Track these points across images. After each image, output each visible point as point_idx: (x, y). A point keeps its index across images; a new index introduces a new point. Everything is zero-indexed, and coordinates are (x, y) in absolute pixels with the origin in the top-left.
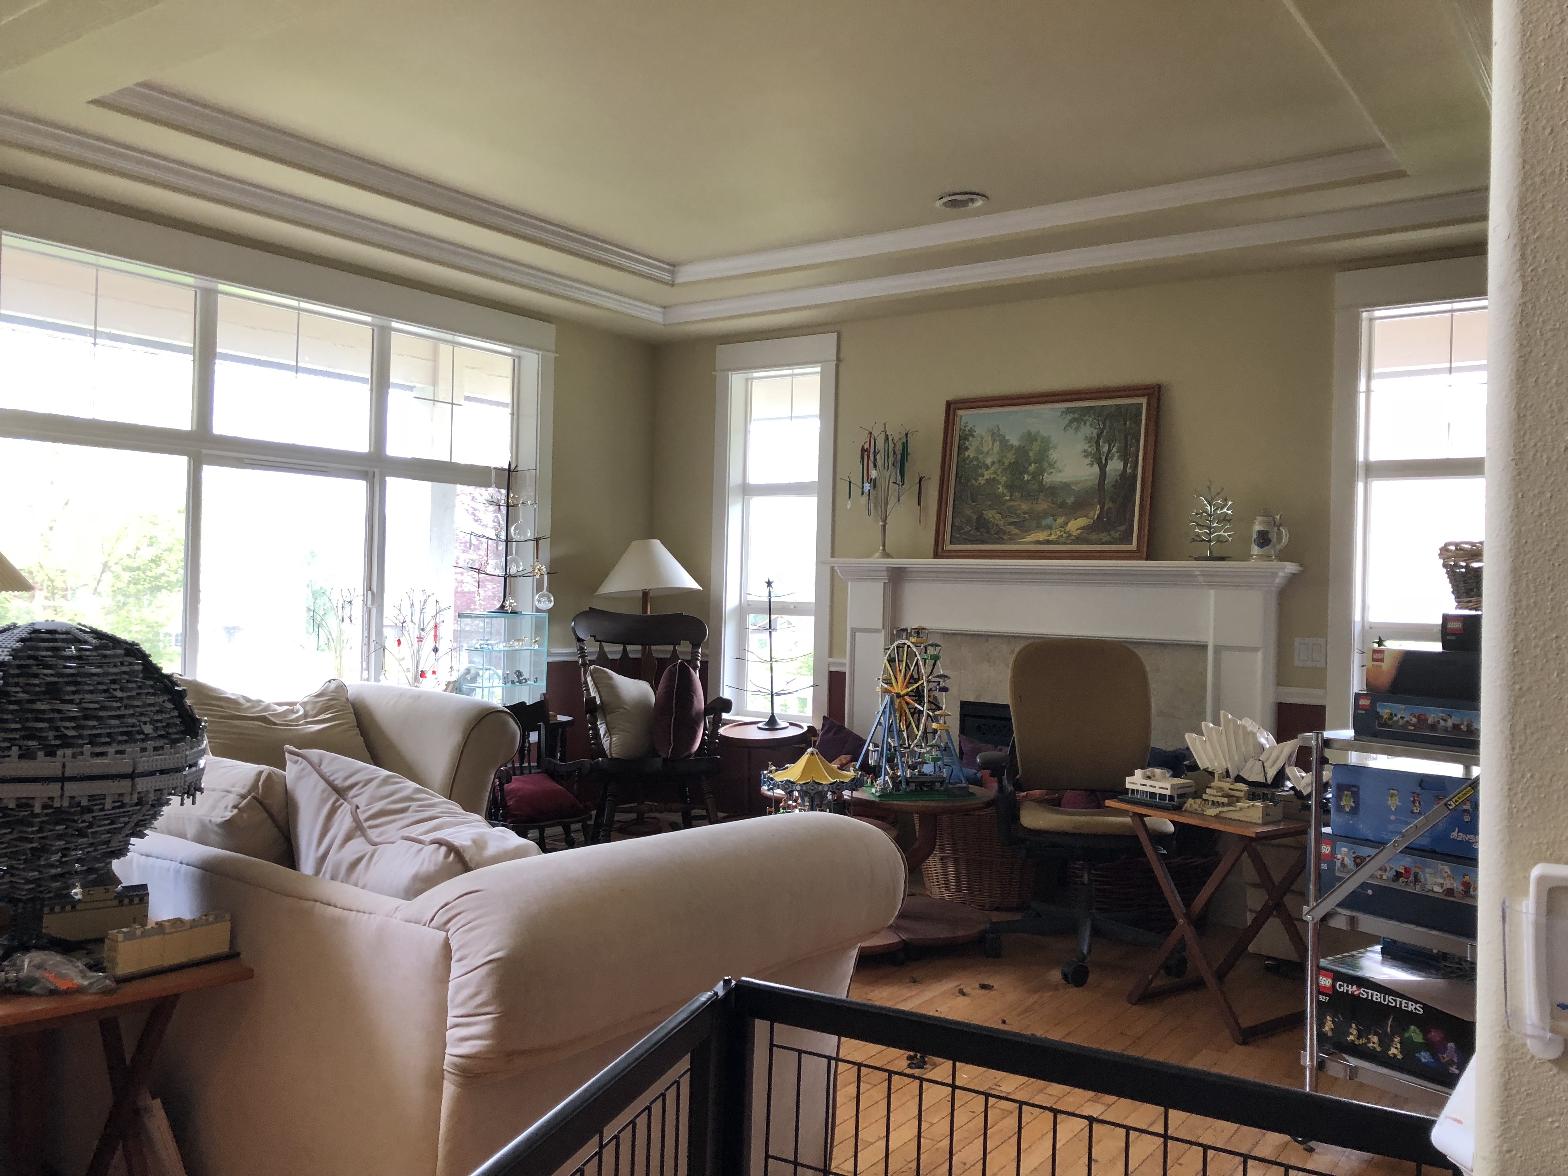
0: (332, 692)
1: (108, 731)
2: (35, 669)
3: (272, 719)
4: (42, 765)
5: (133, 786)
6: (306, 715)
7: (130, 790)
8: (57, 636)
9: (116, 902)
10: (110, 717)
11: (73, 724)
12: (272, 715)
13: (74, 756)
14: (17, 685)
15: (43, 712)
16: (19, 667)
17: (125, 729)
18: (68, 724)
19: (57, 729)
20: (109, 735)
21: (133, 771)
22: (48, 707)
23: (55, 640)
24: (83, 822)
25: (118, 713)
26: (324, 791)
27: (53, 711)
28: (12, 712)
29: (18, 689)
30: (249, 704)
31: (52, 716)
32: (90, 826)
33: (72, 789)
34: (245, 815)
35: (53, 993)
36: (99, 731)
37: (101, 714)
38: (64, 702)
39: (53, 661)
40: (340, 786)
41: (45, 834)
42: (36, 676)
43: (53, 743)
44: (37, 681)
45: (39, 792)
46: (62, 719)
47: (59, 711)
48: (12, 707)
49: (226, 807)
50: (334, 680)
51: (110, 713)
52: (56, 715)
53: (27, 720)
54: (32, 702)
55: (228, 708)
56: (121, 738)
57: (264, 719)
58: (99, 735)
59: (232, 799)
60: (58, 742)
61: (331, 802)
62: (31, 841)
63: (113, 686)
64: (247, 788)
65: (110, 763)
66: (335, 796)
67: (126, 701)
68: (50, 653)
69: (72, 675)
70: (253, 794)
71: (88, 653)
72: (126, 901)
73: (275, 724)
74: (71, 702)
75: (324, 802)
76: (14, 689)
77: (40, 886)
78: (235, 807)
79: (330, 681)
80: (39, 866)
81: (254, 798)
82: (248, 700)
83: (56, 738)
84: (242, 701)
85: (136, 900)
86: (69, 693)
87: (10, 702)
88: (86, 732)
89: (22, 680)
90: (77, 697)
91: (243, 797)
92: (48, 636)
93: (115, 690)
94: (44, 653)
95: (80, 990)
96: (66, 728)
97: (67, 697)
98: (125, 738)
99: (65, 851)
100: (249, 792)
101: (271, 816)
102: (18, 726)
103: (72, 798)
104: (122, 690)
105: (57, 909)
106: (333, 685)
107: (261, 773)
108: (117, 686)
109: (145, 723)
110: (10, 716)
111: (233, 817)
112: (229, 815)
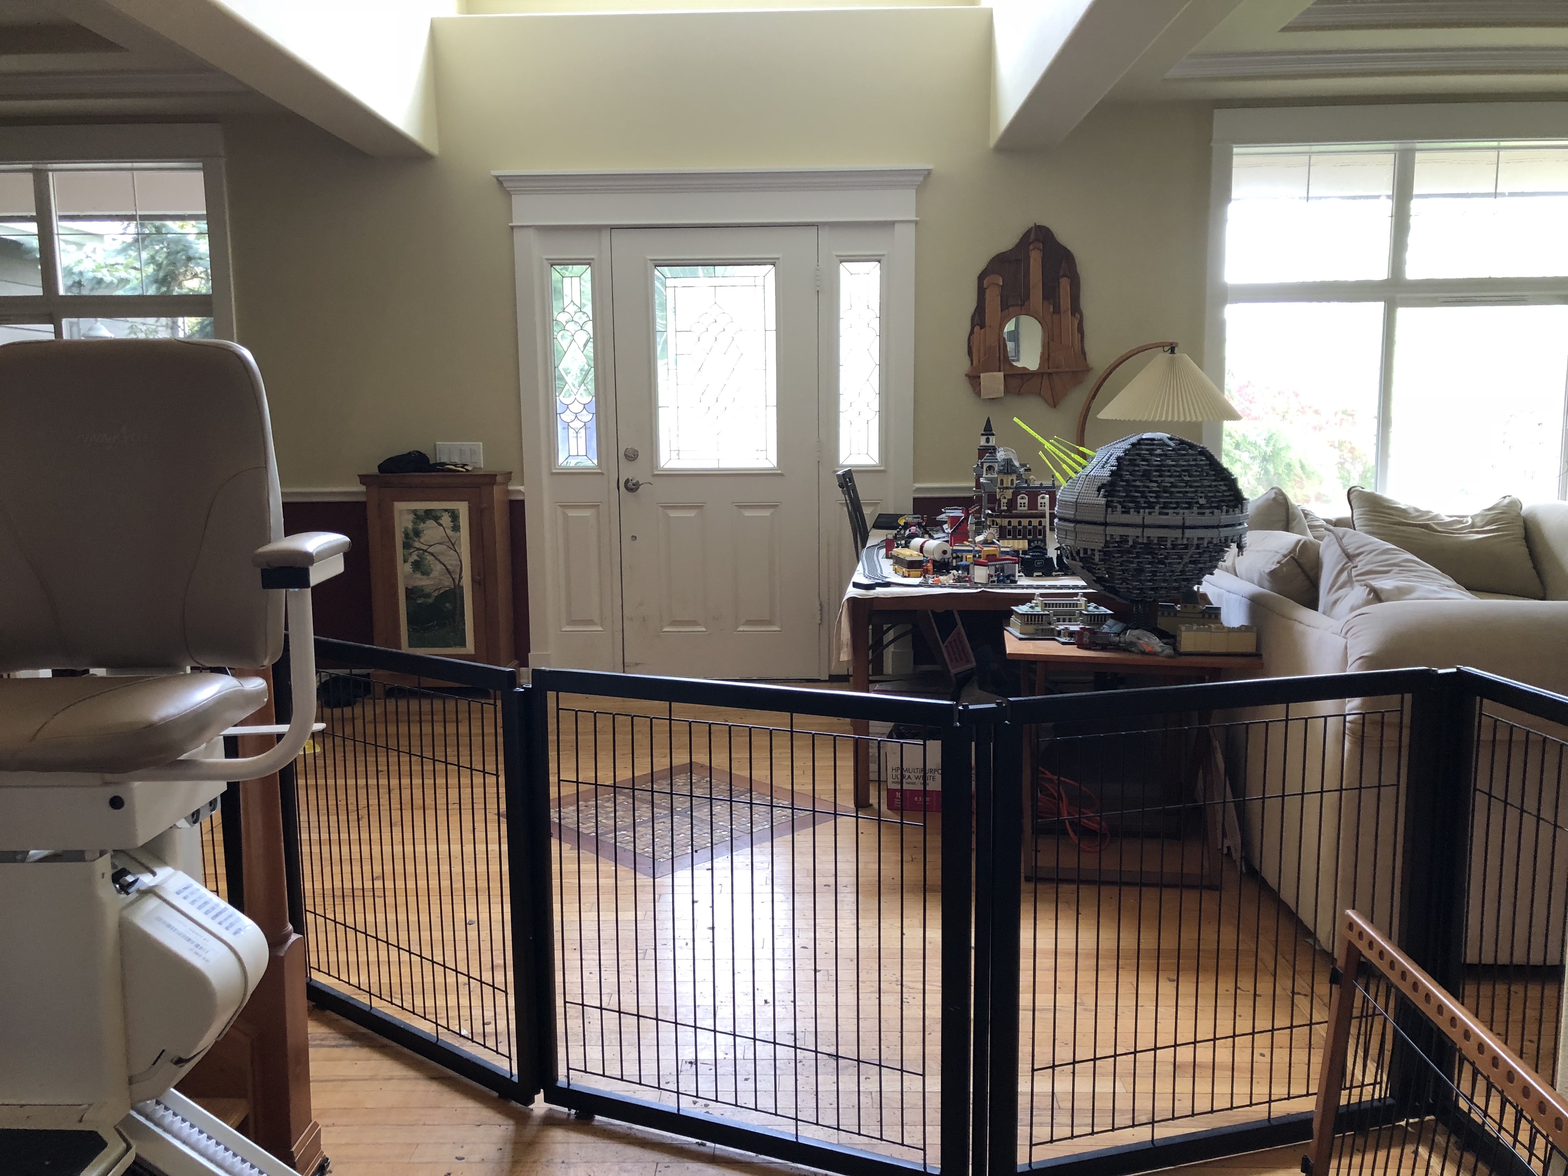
0: (1504, 506)
1: (1176, 500)
2: (1138, 462)
3: (1435, 527)
4: (1133, 518)
5: (1183, 533)
6: (1473, 525)
7: (1181, 536)
8: (1155, 442)
9: (1201, 615)
10: (1178, 492)
11: (1154, 495)
12: (1437, 524)
13: (1150, 513)
14: (1127, 471)
15: (1139, 487)
16: (1130, 460)
17: (1188, 500)
18: (1151, 495)
19: (1146, 497)
20: (1177, 503)
21: (1184, 523)
22: (1141, 484)
23: (1154, 445)
24: (1161, 555)
25: (1184, 490)
26: (1339, 556)
27: (1144, 486)
28: (1122, 486)
29: (1128, 473)
30: (1417, 514)
31: (1144, 489)
32: (1166, 558)
33: (1148, 532)
34: (1285, 569)
35: (1143, 653)
36: (1170, 500)
37: (1172, 490)
38: (1151, 481)
39: (1148, 457)
40: (1351, 553)
41: (1140, 560)
42: (1138, 465)
43: (1143, 505)
44: (1137, 469)
45: (1132, 532)
46: (1150, 492)
47: (1148, 487)
48: (1122, 483)
49: (1273, 563)
50: (1509, 496)
51: (1178, 490)
52: (1146, 489)
53: (1131, 491)
54: (1135, 481)
55: (1398, 516)
56: (1184, 505)
57: (1426, 526)
58: (1171, 503)
59: (1278, 557)
60: (1146, 505)
61: (1343, 563)
62: (1132, 563)
63: (1184, 473)
64: (1289, 550)
65: (1173, 518)
66: (1346, 560)
67: (1189, 483)
68: (1147, 452)
69: (1158, 466)
70: (1292, 555)
71: (1170, 452)
72: (1207, 616)
73: (1439, 532)
74: (1156, 482)
75: (1337, 563)
76: (1125, 473)
77: (1144, 593)
78: (1278, 563)
79: (1505, 497)
80: (1140, 580)
81: (1291, 557)
82: (1417, 510)
83: (1145, 502)
84: (1411, 511)
85: (1213, 616)
86: (1155, 476)
87: (1123, 481)
88: (1162, 500)
89: (1131, 468)
90: (1159, 479)
91: (1285, 556)
92: (1149, 442)
93: (1185, 476)
94: (1144, 452)
95: (1155, 654)
96: (1151, 497)
97: (1154, 479)
98: (1187, 506)
99: (1154, 573)
100: (1290, 553)
101: (1304, 571)
102: (1124, 494)
103: (1148, 537)
104: (1190, 476)
105: (1166, 614)
106: (1507, 500)
107: (1300, 541)
108: (1187, 474)
109: (1201, 497)
110: (1121, 489)
111: (1275, 569)
112: (1274, 567)
